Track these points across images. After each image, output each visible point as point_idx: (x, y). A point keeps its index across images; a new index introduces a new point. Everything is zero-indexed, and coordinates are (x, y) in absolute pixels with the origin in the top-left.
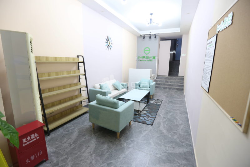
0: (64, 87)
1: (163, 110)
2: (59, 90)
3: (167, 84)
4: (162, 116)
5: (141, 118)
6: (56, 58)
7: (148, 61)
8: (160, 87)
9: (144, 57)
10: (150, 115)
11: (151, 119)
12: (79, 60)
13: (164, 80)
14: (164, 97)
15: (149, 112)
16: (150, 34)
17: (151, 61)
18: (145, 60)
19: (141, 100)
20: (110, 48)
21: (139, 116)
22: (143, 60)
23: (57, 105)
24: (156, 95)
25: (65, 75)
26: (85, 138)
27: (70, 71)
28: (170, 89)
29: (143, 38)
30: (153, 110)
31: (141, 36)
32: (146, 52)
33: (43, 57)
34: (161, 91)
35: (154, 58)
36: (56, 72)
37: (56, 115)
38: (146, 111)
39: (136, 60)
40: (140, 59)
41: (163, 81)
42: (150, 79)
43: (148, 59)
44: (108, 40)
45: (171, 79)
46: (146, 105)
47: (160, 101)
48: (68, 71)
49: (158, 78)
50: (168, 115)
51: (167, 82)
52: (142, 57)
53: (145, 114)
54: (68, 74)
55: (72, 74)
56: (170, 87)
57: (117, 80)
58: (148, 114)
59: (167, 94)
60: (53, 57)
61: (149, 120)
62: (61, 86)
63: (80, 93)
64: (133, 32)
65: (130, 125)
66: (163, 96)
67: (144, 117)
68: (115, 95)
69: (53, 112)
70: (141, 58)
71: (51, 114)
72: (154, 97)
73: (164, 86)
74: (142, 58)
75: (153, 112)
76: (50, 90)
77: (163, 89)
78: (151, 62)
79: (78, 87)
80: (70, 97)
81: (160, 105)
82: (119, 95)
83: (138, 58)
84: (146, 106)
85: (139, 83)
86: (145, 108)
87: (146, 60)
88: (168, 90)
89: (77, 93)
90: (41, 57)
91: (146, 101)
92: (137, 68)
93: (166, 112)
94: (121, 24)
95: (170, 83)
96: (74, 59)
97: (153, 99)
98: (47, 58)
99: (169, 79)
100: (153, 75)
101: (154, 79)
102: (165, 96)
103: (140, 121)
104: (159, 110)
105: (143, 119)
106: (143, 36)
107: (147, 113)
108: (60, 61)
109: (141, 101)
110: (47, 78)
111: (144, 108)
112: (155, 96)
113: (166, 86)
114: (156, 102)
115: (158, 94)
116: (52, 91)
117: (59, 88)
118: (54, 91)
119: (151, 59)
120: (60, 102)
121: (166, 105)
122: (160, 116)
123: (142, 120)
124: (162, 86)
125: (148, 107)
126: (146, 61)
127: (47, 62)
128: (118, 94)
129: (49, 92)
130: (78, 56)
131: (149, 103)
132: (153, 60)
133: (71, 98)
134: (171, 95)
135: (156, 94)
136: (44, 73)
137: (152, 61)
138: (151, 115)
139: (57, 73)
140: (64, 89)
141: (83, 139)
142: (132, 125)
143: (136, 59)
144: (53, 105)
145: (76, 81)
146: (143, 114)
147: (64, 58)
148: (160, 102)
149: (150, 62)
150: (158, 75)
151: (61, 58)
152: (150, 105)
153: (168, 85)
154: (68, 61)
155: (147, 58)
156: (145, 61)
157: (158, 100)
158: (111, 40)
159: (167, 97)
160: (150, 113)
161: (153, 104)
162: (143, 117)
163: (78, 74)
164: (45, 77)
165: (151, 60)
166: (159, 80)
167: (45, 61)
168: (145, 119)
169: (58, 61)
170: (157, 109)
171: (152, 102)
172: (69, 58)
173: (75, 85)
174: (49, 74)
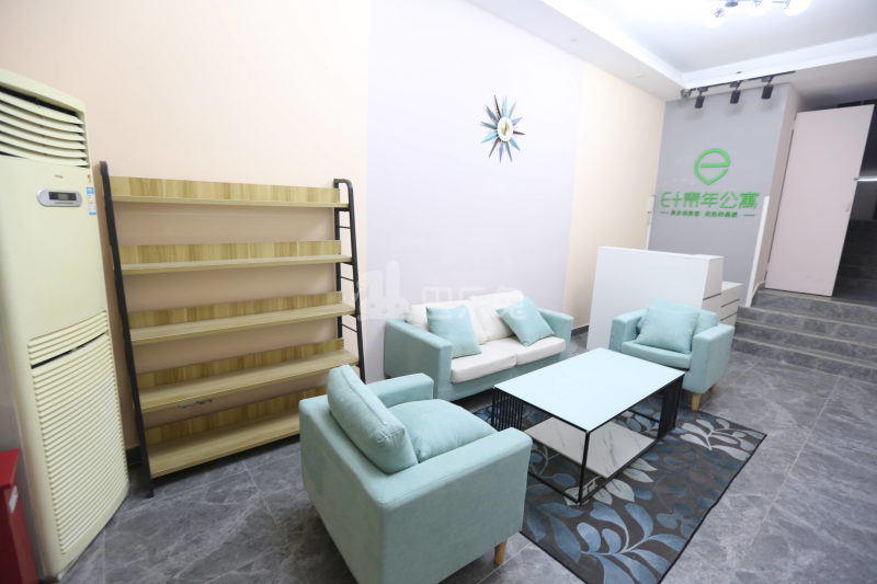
0: (260, 305)
1: (753, 511)
2: (235, 315)
3: (816, 341)
4: (730, 552)
5: (586, 531)
6: (227, 187)
7: (714, 214)
8: (768, 353)
9: (691, 197)
10: (647, 527)
11: (644, 554)
12: (337, 197)
13: (801, 317)
14: (783, 417)
15: (647, 497)
16: (737, 78)
17: (728, 215)
18: (694, 209)
19: (630, 409)
20: (505, 153)
21: (579, 513)
22: (688, 209)
23: (224, 374)
24: (730, 391)
25: (268, 258)
26: (248, 567)
27: (293, 244)
28: (834, 369)
29: (694, 103)
30: (682, 494)
31: (685, 94)
32: (703, 172)
33: (169, 182)
34: (772, 373)
35: (750, 200)
36: (226, 245)
37: (220, 410)
38: (636, 485)
39: (650, 208)
40: (672, 204)
41: (793, 322)
42: (704, 307)
43: (715, 208)
44: (497, 115)
45: (847, 314)
46: (647, 442)
47: (748, 438)
48: (282, 243)
49: (764, 305)
50: (779, 561)
51: (820, 329)
52: (681, 196)
53: (618, 505)
54: (282, 256)
55: (302, 255)
56: (838, 359)
57: (525, 295)
58: (639, 516)
59: (804, 397)
60: (215, 184)
61: (628, 562)
62: (245, 303)
63: (340, 335)
64: (640, 80)
65: (496, 563)
66: (776, 406)
67: (607, 532)
68: (491, 365)
69: (210, 401)
70: (677, 200)
71: (202, 406)
72: (716, 401)
73: (792, 350)
74: (680, 203)
75: (678, 506)
76: (164, 316)
77: (783, 362)
78: (730, 219)
79: (329, 310)
80: (284, 350)
81: (736, 467)
82: (516, 366)
83: (661, 200)
84: (641, 455)
85: (639, 319)
86: (634, 460)
87: (703, 209)
88: (816, 374)
89: (324, 334)
90: (161, 180)
91: (654, 421)
92: (650, 249)
93: (772, 531)
94: (576, 41)
95: (840, 335)
96: (311, 192)
97: (706, 416)
98: (187, 186)
99: (835, 315)
100: (727, 286)
101: (734, 308)
102: (792, 409)
103: (570, 547)
104: (725, 500)
105: (595, 544)
106: (695, 94)
107: (638, 501)
108: (247, 201)
109: (629, 414)
110: (183, 264)
111: (628, 466)
112: (723, 398)
113: (806, 352)
114: (714, 441)
115: (745, 389)
116: (203, 319)
117: (237, 308)
118: (212, 317)
119: (728, 204)
120: (240, 365)
121: (779, 478)
122: (718, 551)
123: (585, 547)
124: (777, 347)
125: (655, 458)
126: (702, 214)
127: (188, 201)
128: (514, 364)
129: (189, 321)
130: (336, 184)
131: (668, 437)
132: (741, 211)
133: (293, 355)
134: (837, 408)
135: (733, 385)
136: (174, 246)
137: (735, 215)
138: (658, 529)
139: (229, 249)
140: (257, 313)
141: (234, 572)
142: (513, 564)
143: (650, 204)
144: (171, 378)
145: (322, 283)
146: (610, 502)
147: (264, 187)
148: (745, 445)
149: (723, 218)
150: (762, 288)
151: (251, 187)
152: (670, 453)
153: (822, 348)
154: (282, 202)
155: (710, 199)
156: (697, 214)
157: (735, 427)
158: (515, 115)
159: (803, 418)
160: (651, 509)
161: (694, 447)
162: (600, 526)
163: (334, 258)
164: (175, 261)
165: (732, 211)
166: (768, 311)
167: (175, 196)
168: (604, 547)
169: (236, 199)
170: (710, 493)
171: (691, 432)
172: (288, 190)
173: (317, 300)
174: (193, 251)
